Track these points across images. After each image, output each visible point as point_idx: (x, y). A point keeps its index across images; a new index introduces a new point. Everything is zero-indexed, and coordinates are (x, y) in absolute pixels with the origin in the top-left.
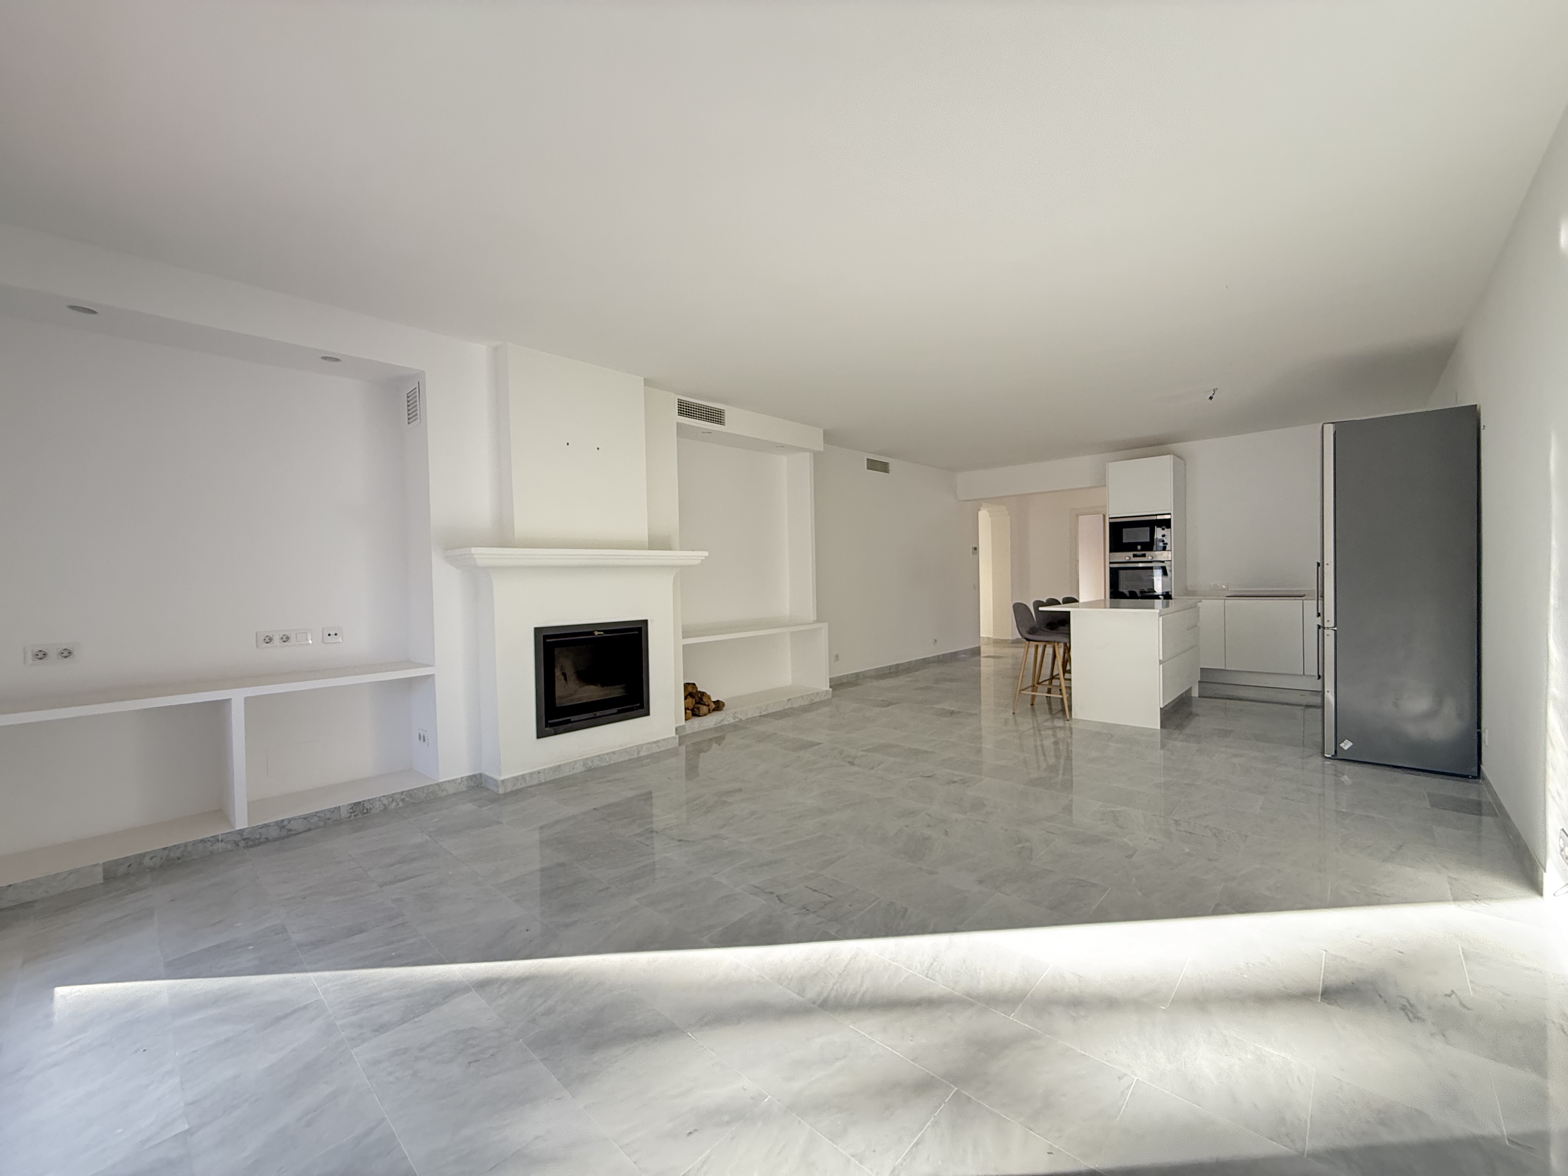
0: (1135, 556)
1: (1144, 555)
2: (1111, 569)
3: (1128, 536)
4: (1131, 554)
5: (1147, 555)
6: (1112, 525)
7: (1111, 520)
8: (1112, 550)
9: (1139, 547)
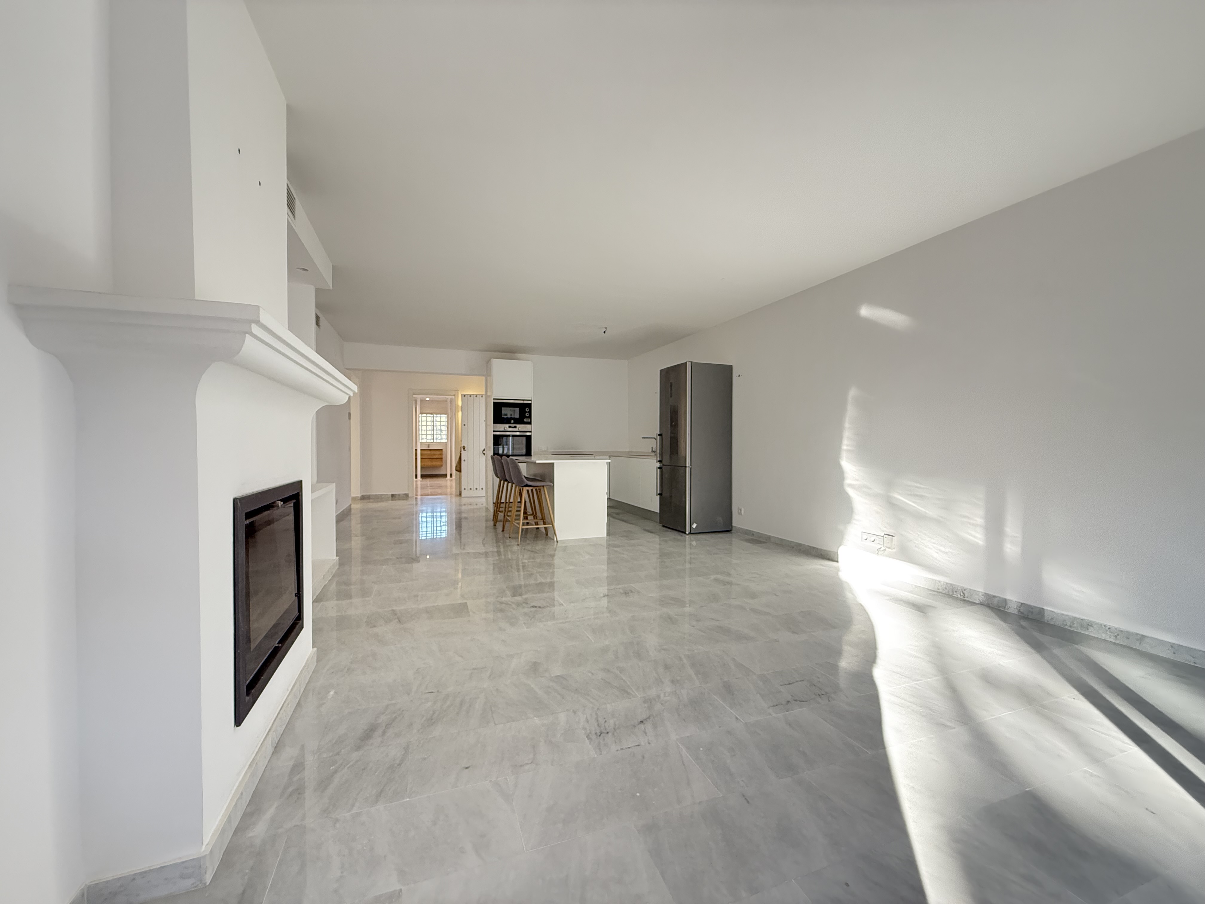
0: (510, 427)
1: (515, 427)
2: (494, 436)
3: (507, 412)
4: (507, 426)
5: (517, 427)
6: (495, 404)
7: (494, 400)
8: (495, 422)
9: (512, 421)
